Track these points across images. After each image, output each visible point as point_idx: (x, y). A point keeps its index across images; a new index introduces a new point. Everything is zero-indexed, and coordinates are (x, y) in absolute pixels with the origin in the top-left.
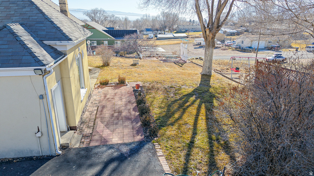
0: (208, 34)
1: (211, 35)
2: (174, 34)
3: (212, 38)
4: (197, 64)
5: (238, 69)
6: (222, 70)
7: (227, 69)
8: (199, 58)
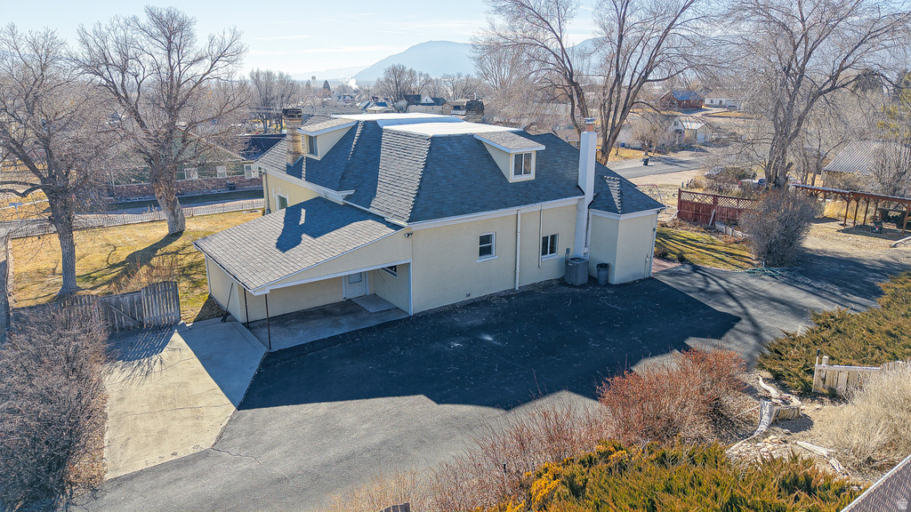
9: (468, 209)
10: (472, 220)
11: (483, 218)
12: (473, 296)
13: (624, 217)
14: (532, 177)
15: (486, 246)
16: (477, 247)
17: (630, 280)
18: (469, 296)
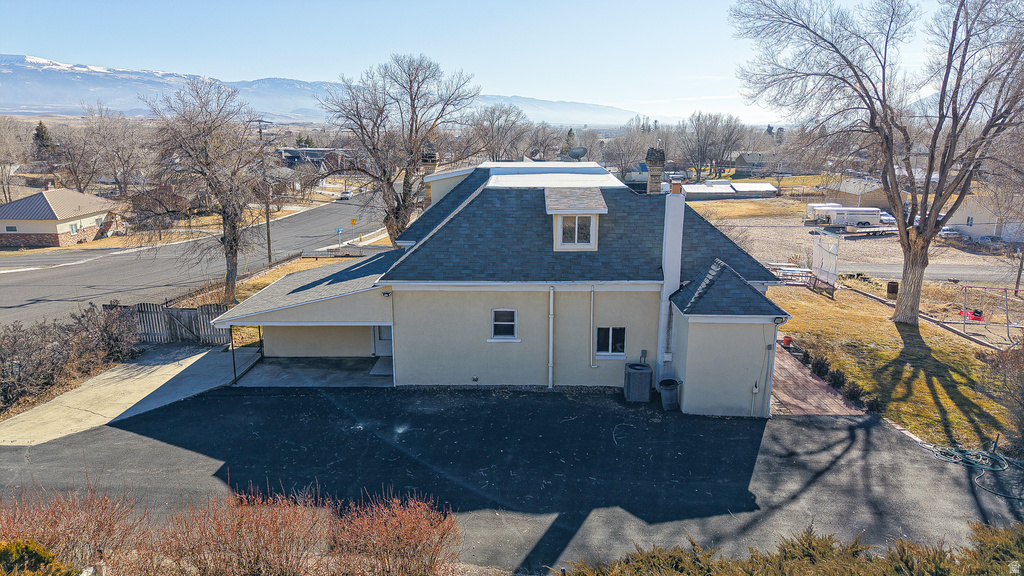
0: (914, 239)
1: (920, 242)
2: (733, 185)
3: (922, 248)
4: (865, 294)
5: (980, 313)
6: (931, 312)
7: (945, 310)
8: (858, 275)
9: (468, 275)
10: (478, 289)
11: (497, 289)
12: (484, 382)
13: (694, 319)
14: (592, 246)
15: (504, 325)
16: (490, 324)
17: (720, 414)
18: (476, 380)
